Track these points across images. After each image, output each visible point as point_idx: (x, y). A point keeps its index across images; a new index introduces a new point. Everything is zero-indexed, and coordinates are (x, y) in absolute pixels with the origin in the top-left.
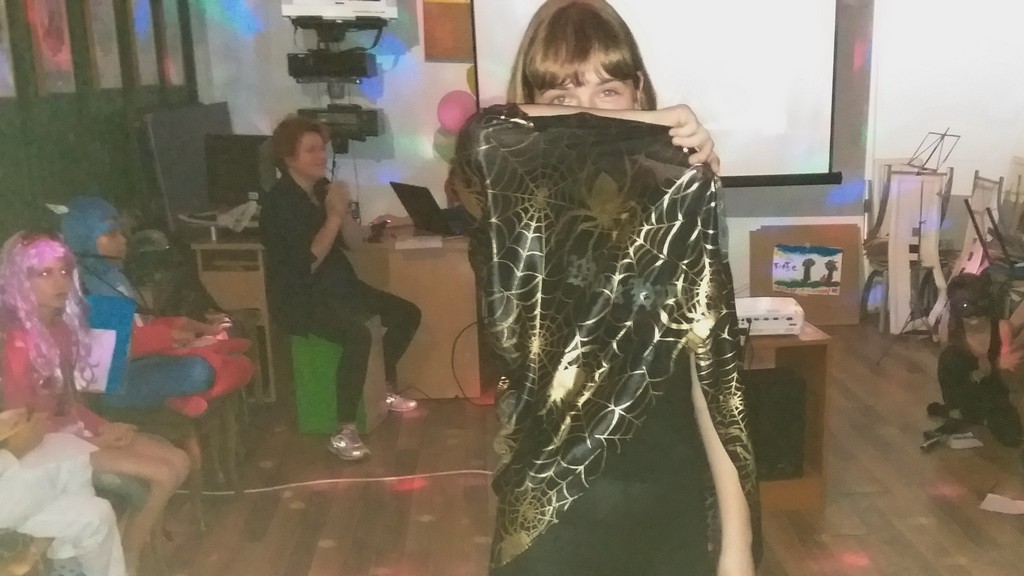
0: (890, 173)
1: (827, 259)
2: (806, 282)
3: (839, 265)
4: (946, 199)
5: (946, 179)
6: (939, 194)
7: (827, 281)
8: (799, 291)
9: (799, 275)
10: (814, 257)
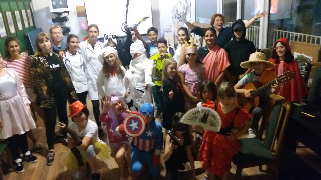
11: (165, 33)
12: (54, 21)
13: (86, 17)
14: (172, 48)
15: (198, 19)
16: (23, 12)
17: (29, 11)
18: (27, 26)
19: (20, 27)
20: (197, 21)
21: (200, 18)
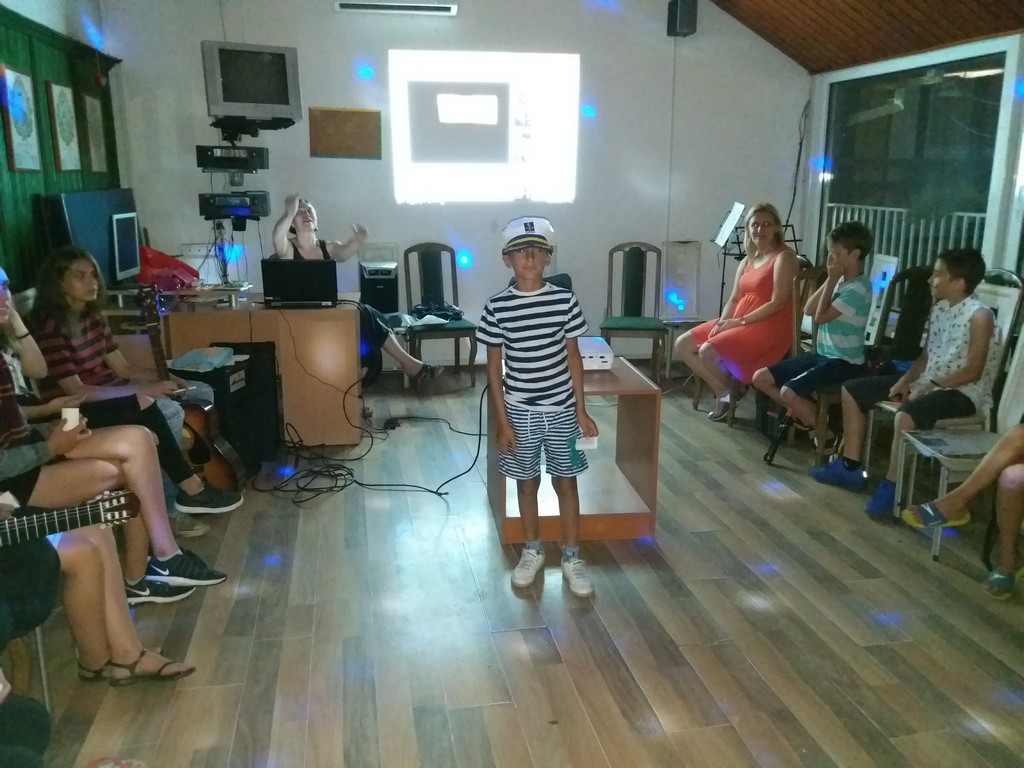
12: (204, 159)
16: (62, 94)
19: (27, 156)
21: (838, 205)
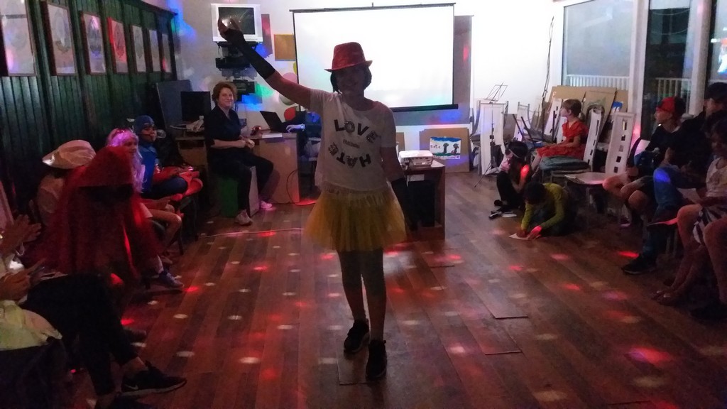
0: (480, 104)
1: (454, 143)
2: (445, 153)
3: (459, 146)
4: (506, 115)
5: (505, 106)
6: (502, 113)
7: (454, 153)
8: (442, 158)
9: (442, 150)
10: (448, 142)
11: (482, 106)
12: (220, 64)
13: (295, 62)
14: (497, 143)
15: (569, 78)
16: (153, 34)
17: (165, 37)
18: (156, 67)
19: (141, 66)
20: (564, 84)
21: (573, 75)
